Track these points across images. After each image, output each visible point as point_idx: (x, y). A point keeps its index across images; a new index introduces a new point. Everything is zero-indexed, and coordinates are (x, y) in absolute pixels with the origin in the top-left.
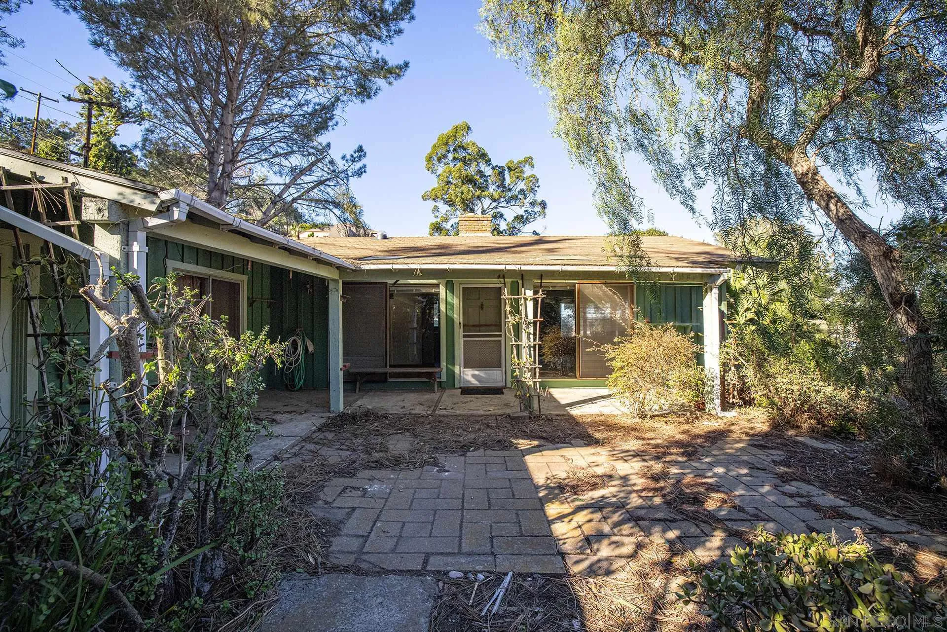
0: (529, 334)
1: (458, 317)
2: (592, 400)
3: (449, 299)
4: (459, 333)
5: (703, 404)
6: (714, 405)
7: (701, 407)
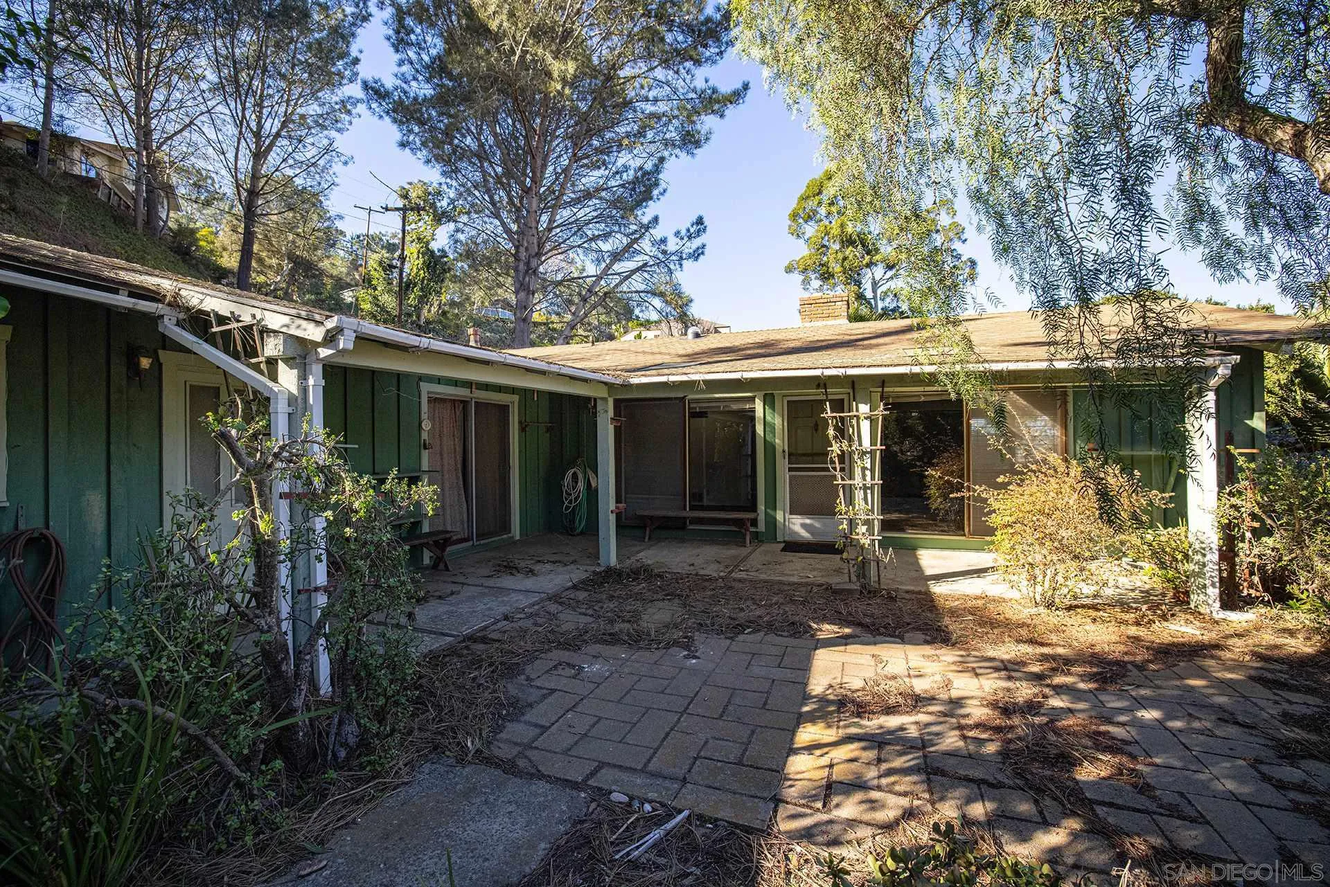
0: (864, 469)
1: (780, 442)
2: (979, 572)
3: (768, 418)
4: (782, 465)
5: (1187, 594)
6: (1208, 598)
7: (1181, 598)
